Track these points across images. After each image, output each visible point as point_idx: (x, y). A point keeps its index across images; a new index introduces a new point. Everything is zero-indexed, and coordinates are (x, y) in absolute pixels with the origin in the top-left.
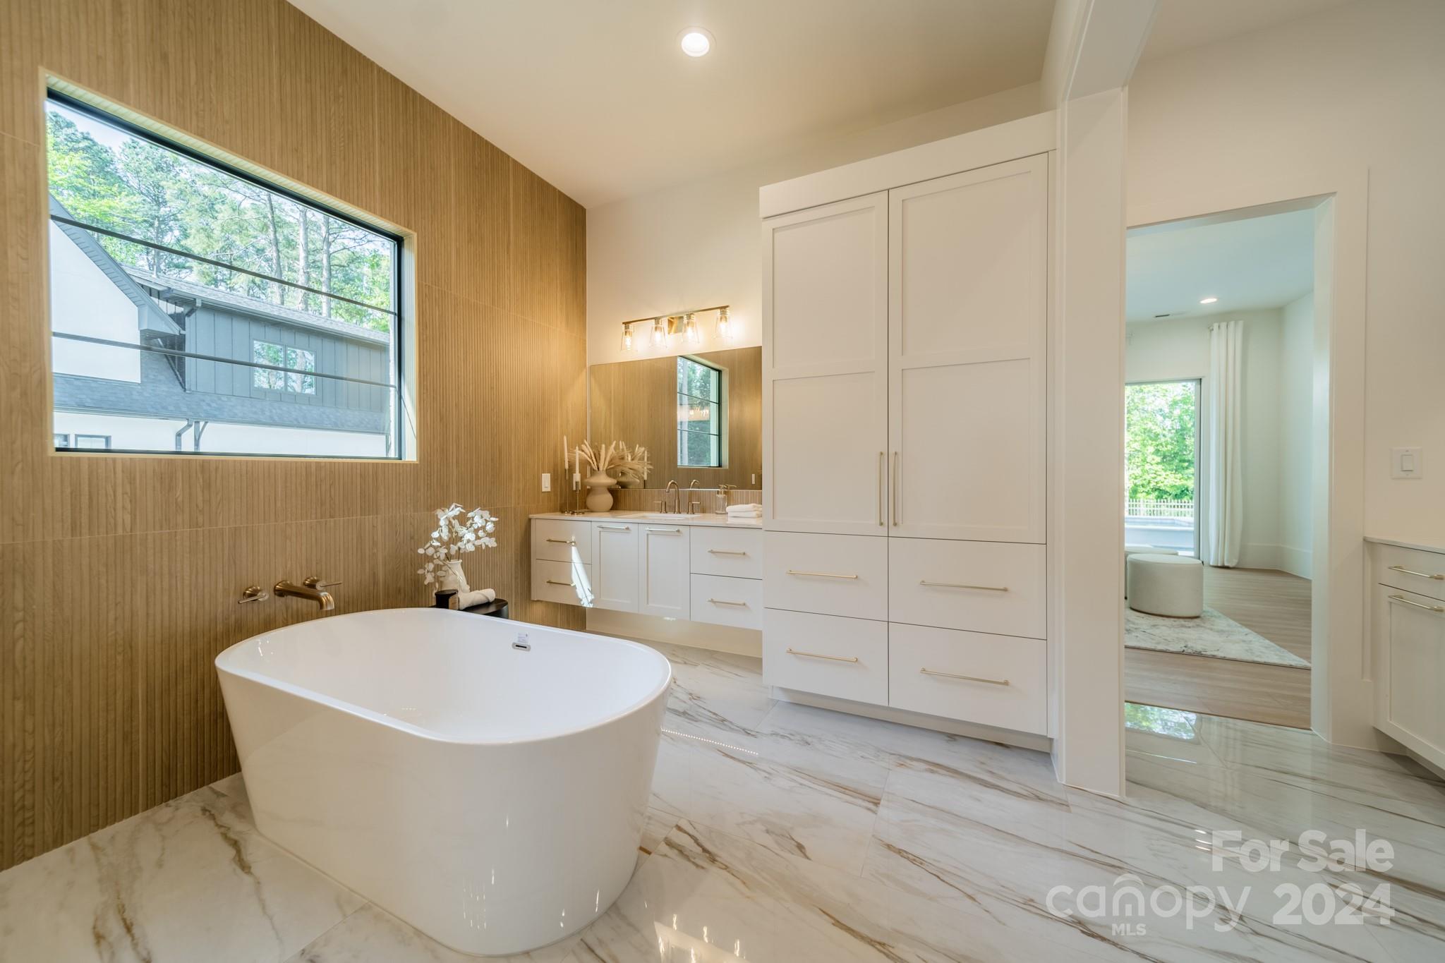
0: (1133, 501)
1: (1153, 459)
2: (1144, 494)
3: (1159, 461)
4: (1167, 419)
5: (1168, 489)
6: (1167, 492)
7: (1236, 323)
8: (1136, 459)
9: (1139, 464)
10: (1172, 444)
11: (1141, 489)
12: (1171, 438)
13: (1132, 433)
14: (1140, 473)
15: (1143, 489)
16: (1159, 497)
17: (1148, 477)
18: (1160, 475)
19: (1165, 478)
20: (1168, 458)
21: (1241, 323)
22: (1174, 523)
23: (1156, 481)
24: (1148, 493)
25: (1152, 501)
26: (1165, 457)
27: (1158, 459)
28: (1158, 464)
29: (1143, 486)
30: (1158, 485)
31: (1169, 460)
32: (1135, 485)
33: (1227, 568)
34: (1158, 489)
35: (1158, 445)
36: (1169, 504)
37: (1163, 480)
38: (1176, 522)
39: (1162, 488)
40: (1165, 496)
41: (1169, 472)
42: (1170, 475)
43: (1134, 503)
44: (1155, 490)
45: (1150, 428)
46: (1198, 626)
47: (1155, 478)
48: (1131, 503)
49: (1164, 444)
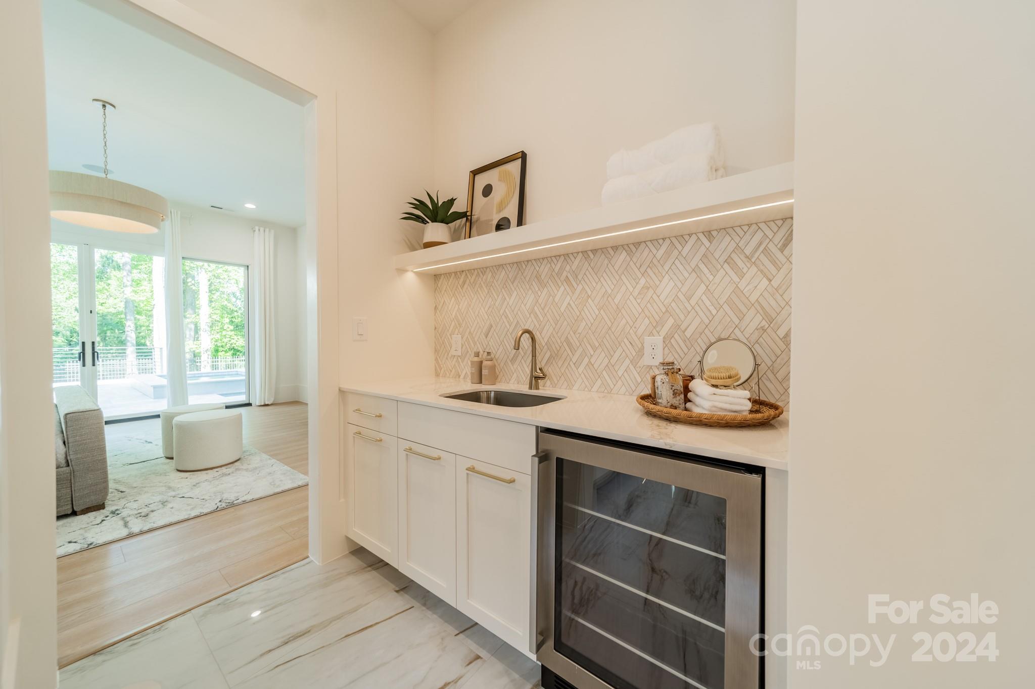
0: (215, 358)
1: (229, 328)
2: (223, 352)
3: (232, 329)
4: (238, 300)
5: (240, 349)
6: (239, 350)
7: (270, 231)
8: (217, 327)
9: (218, 331)
10: (241, 317)
11: (221, 349)
12: (241, 314)
13: (213, 308)
14: (219, 337)
15: (223, 349)
16: (233, 355)
17: (225, 340)
18: (233, 339)
19: (237, 341)
20: (239, 327)
21: (272, 231)
22: (237, 374)
23: (230, 343)
24: (226, 352)
25: (229, 357)
26: (237, 326)
27: (232, 328)
28: (231, 331)
29: (222, 346)
30: (233, 346)
31: (240, 329)
32: (216, 346)
33: (267, 405)
34: (233, 349)
35: (232, 317)
36: (241, 359)
37: (235, 342)
38: (239, 373)
39: (236, 348)
40: (238, 353)
41: (239, 337)
42: (240, 339)
43: (217, 360)
44: (230, 349)
45: (226, 305)
46: (237, 470)
47: (230, 341)
48: (214, 360)
49: (236, 317)
